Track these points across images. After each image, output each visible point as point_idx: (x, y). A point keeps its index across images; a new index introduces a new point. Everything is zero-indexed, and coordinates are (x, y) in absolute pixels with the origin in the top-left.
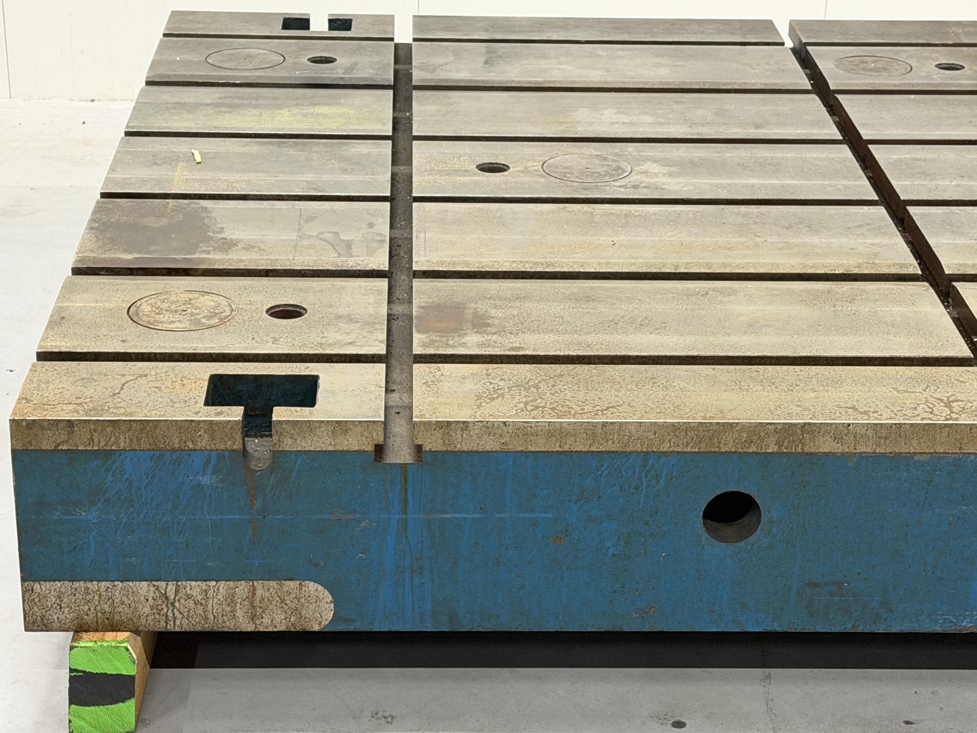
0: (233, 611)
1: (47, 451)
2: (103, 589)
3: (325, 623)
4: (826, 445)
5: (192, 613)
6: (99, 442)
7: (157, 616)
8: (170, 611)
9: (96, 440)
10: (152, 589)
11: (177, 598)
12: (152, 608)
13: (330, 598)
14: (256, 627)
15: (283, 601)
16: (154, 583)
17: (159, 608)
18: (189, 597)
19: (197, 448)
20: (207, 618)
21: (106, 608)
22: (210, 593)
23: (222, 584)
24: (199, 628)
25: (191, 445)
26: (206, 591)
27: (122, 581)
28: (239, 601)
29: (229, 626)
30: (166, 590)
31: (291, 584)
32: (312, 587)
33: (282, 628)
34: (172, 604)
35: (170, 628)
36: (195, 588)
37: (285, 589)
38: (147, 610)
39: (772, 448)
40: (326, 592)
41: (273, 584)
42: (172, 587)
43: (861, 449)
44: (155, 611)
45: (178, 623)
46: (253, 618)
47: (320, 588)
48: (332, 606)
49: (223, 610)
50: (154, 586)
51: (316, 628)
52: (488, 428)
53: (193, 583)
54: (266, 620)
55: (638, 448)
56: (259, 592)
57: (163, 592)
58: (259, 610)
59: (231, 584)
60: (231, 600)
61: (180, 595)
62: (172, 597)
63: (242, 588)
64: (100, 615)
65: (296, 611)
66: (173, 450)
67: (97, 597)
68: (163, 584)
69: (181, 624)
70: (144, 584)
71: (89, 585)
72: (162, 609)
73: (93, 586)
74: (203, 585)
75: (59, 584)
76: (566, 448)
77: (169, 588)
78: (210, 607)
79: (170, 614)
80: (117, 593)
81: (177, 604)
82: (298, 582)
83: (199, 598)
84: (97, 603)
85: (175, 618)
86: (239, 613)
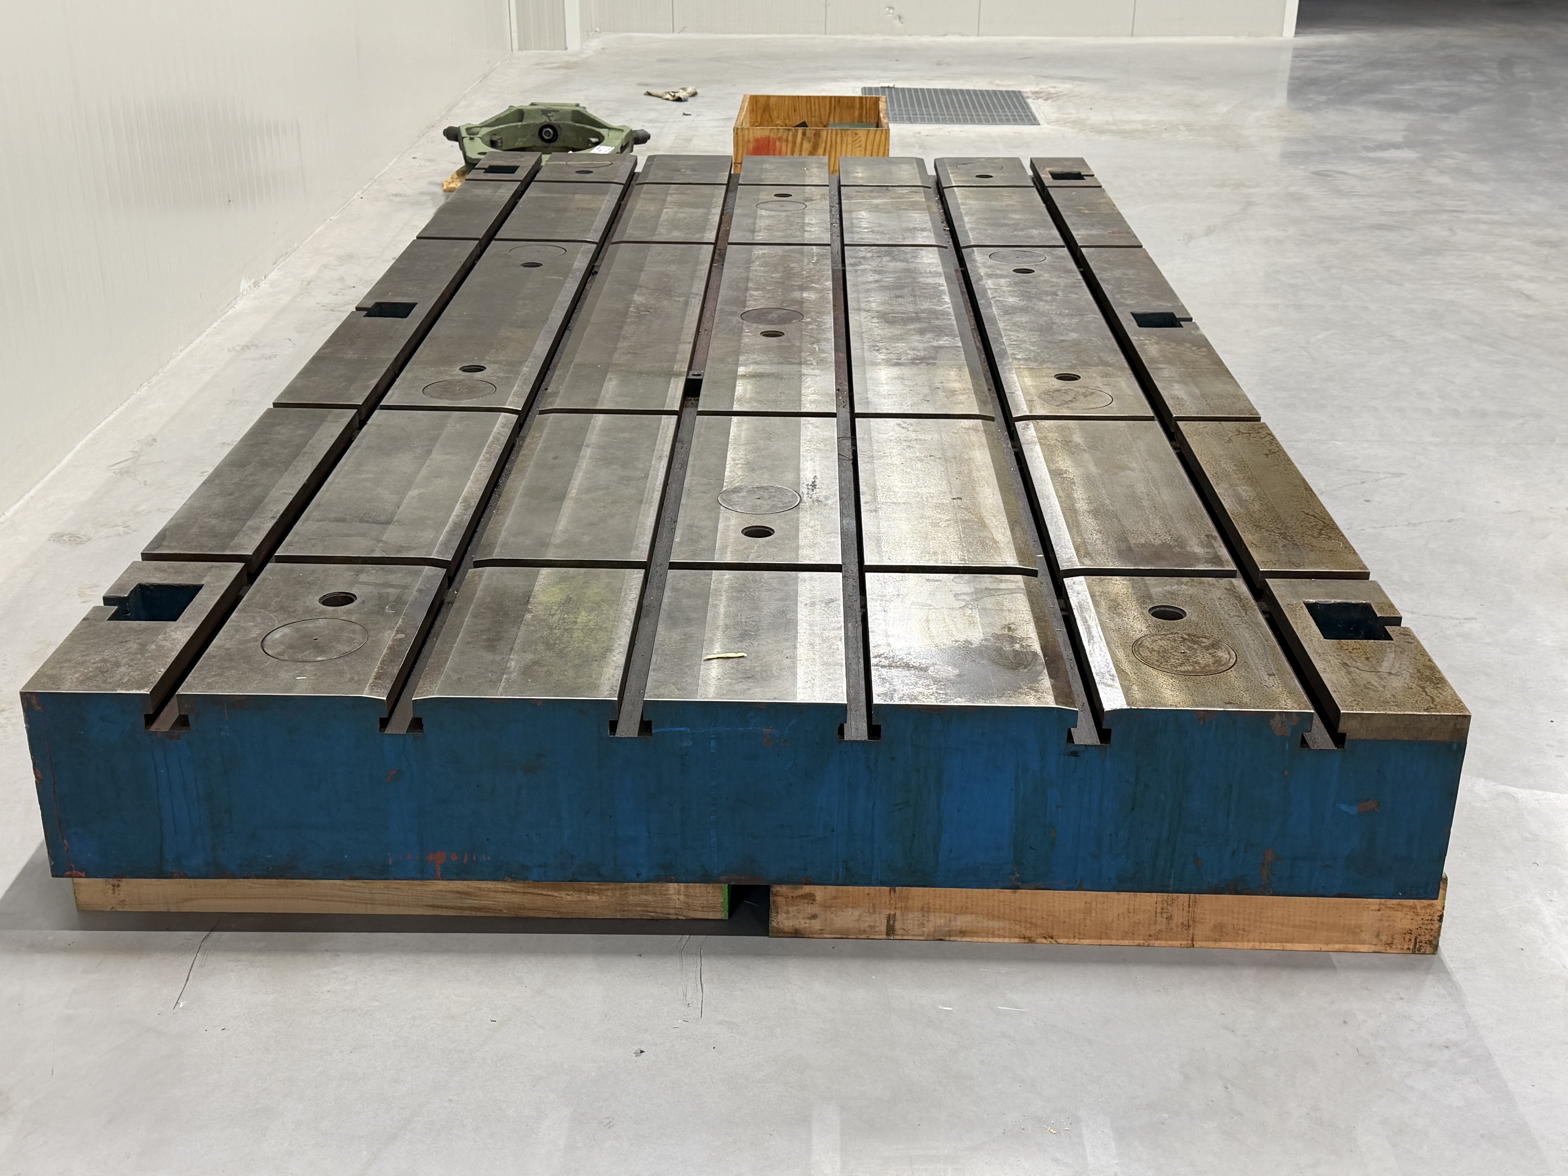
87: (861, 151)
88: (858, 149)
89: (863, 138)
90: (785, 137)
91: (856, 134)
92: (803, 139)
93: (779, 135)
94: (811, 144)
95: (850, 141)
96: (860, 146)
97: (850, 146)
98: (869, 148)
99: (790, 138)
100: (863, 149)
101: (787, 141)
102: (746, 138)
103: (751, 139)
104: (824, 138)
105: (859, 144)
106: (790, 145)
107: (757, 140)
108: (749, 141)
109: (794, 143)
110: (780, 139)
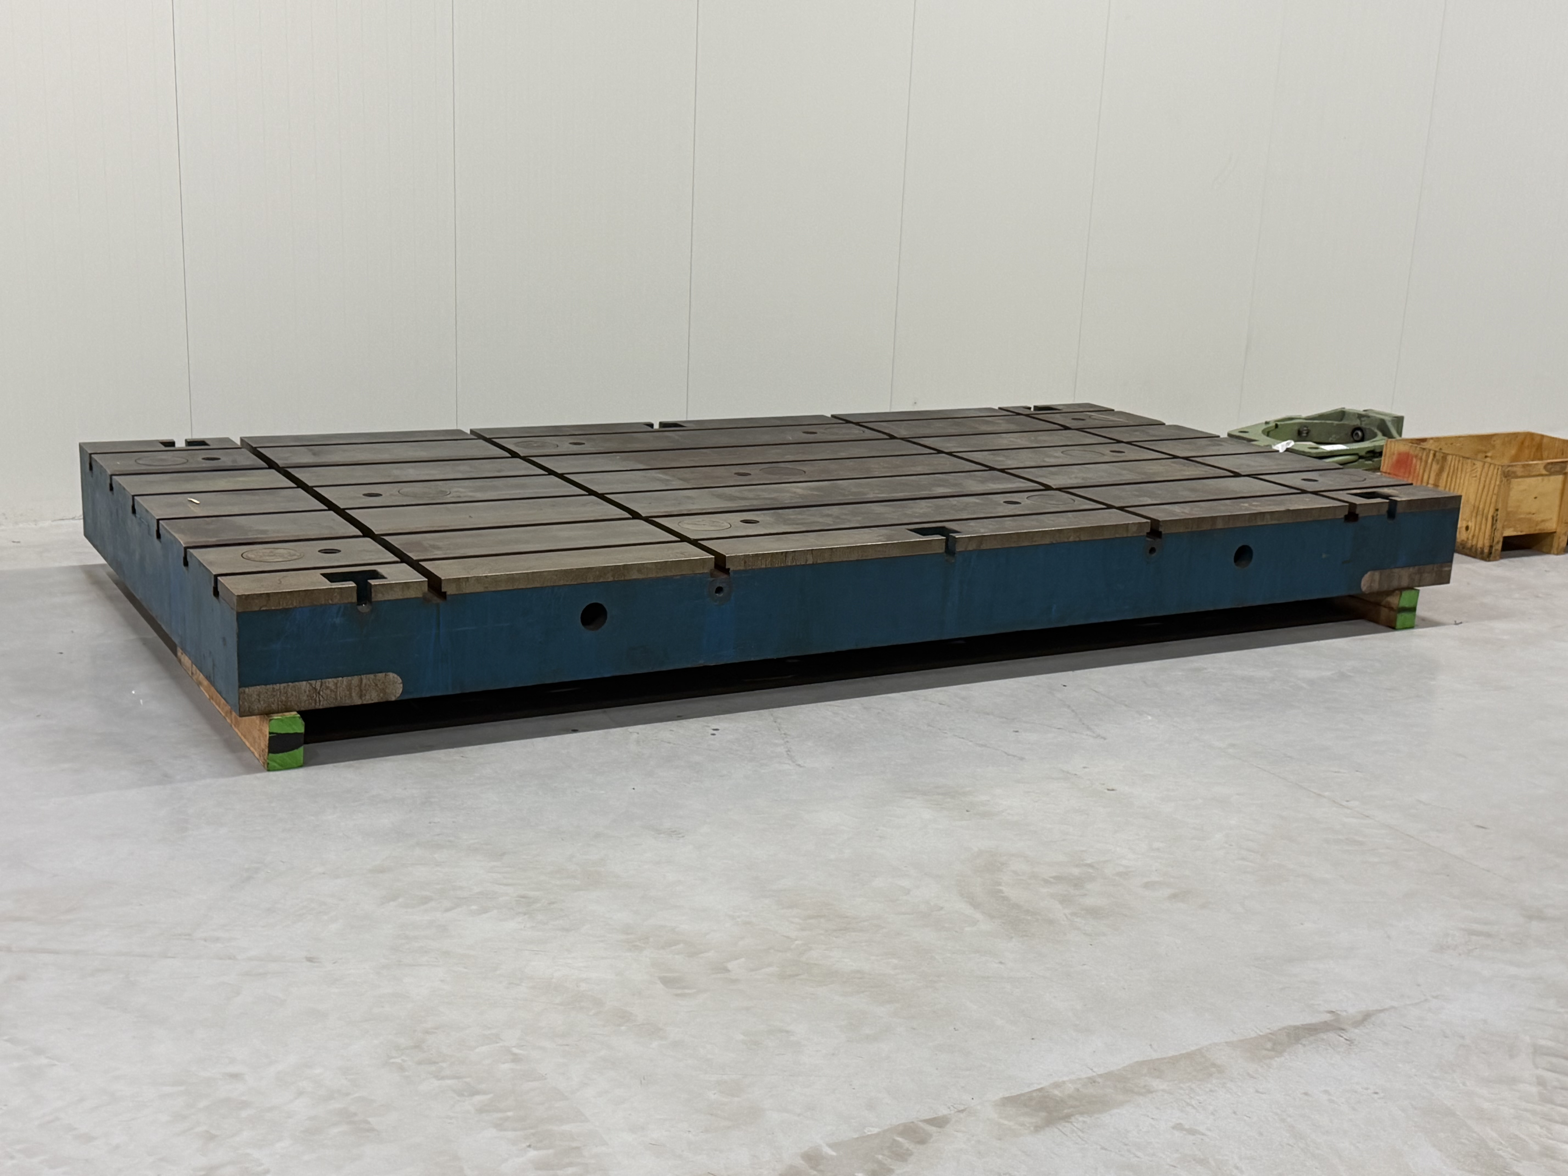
0: (350, 694)
1: (256, 611)
2: (282, 687)
3: (398, 695)
4: (635, 576)
5: (329, 696)
6: (283, 604)
7: (310, 701)
8: (318, 697)
9: (281, 603)
10: (308, 685)
11: (321, 689)
12: (308, 696)
13: (401, 681)
14: (362, 702)
15: (376, 685)
16: (309, 681)
17: (312, 696)
18: (327, 688)
19: (334, 603)
20: (337, 699)
21: (284, 698)
22: (339, 685)
23: (345, 679)
24: (332, 706)
25: (330, 602)
26: (336, 684)
27: (292, 682)
28: (353, 687)
29: (348, 702)
30: (315, 685)
31: (380, 675)
32: (392, 675)
33: (376, 701)
34: (319, 693)
35: (317, 707)
36: (330, 682)
37: (377, 678)
38: (305, 698)
39: (611, 579)
40: (399, 678)
41: (372, 676)
42: (319, 683)
43: (650, 576)
44: (309, 698)
45: (321, 703)
46: (361, 697)
47: (396, 676)
48: (401, 685)
49: (345, 693)
50: (309, 683)
51: (393, 699)
52: (478, 579)
53: (330, 680)
54: (368, 697)
55: (549, 584)
56: (364, 681)
57: (314, 686)
58: (364, 692)
59: (350, 678)
60: (349, 688)
61: (323, 687)
62: (319, 689)
63: (355, 680)
64: (280, 703)
65: (383, 691)
66: (321, 605)
67: (279, 693)
68: (313, 682)
69: (323, 704)
70: (304, 683)
71: (274, 686)
72: (313, 696)
73: (277, 686)
74: (335, 680)
75: (258, 687)
76: (515, 587)
77: (317, 683)
78: (338, 693)
79: (318, 699)
80: (289, 690)
81: (321, 693)
82: (384, 674)
83: (333, 688)
84: (279, 696)
85: (320, 701)
86: (354, 694)
87: (1476, 480)
88: (1475, 479)
89: (1479, 470)
90: (1420, 455)
91: (1474, 464)
92: (1433, 460)
93: (1416, 452)
94: (1438, 466)
95: (1469, 470)
96: (1476, 476)
97: (1468, 474)
98: (1483, 479)
99: (1424, 457)
100: (1478, 481)
101: (1421, 459)
102: (1392, 450)
103: (1396, 452)
104: (1449, 463)
105: (1474, 475)
106: (1423, 463)
107: (1399, 454)
108: (1394, 454)
109: (1426, 462)
110: (1416, 456)
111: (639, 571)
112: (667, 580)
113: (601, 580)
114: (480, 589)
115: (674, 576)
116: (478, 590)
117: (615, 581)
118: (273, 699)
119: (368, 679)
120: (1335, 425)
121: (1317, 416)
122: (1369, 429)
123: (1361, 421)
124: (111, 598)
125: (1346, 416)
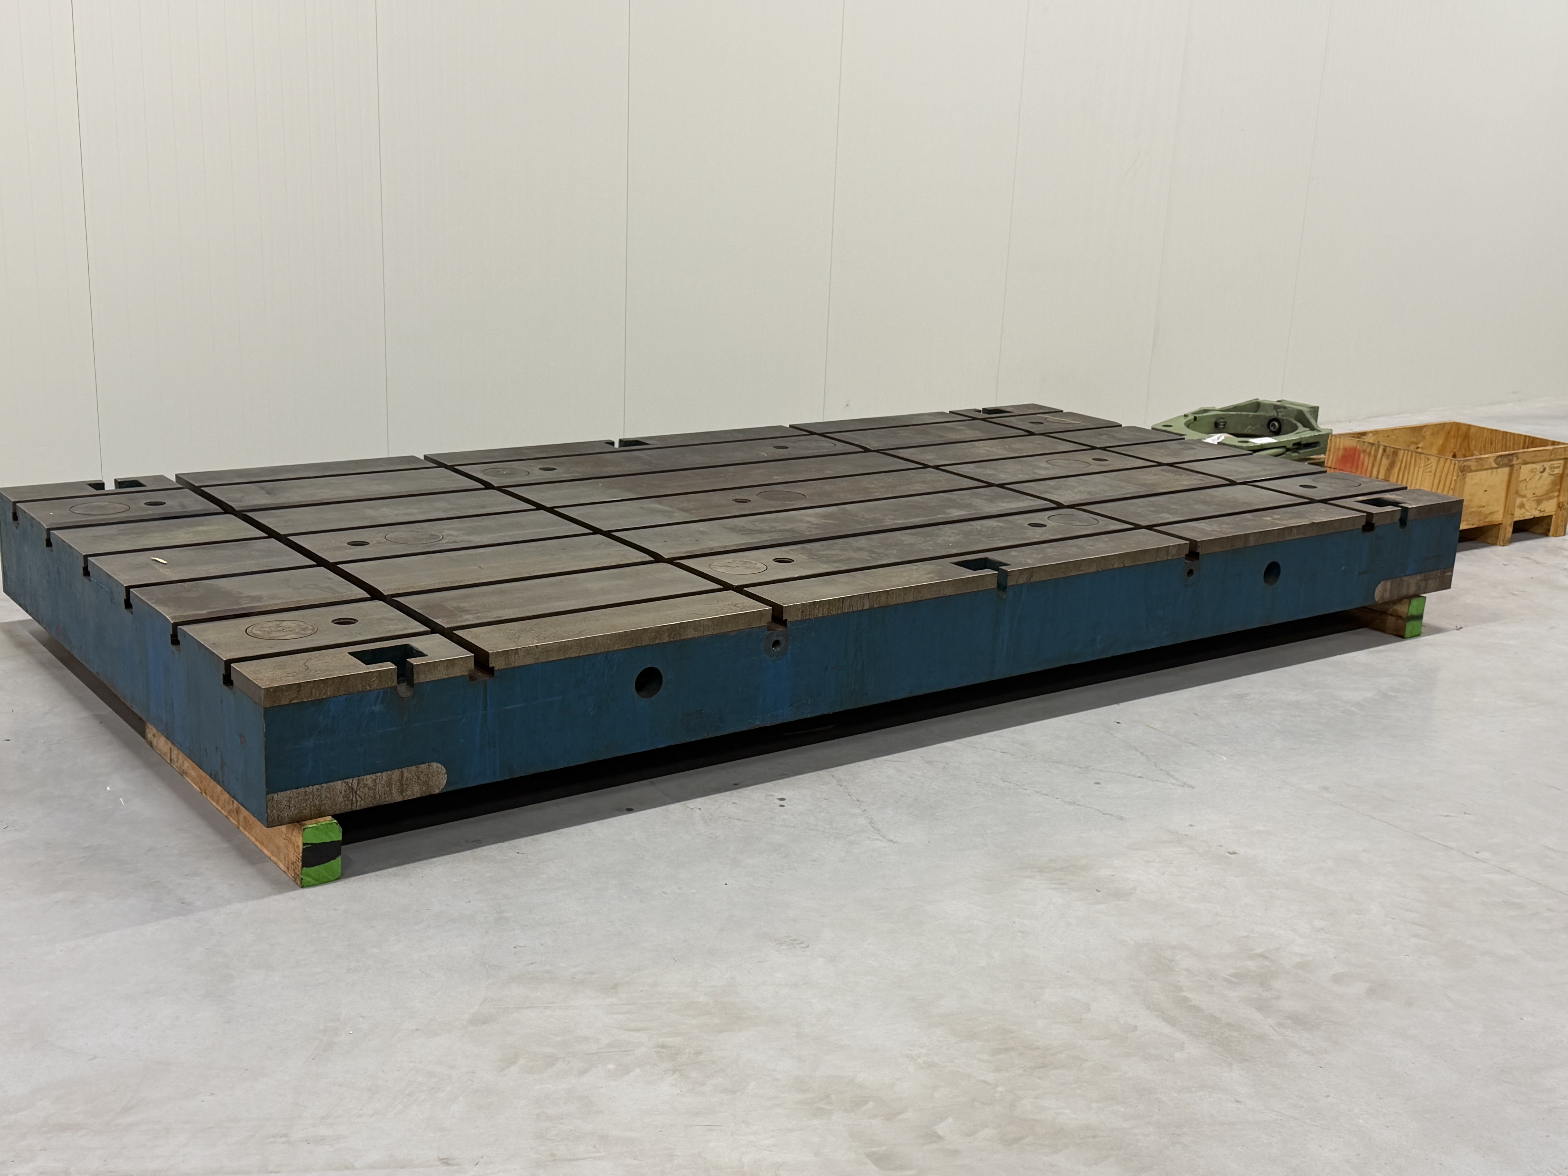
0: (391, 790)
1: (286, 705)
2: (315, 790)
3: (442, 787)
4: (691, 634)
5: (367, 796)
6: (316, 694)
7: (347, 802)
8: (354, 797)
9: (314, 694)
10: (344, 784)
11: (358, 788)
12: (344, 797)
13: (445, 771)
14: (403, 798)
15: (418, 778)
16: (345, 780)
17: (348, 796)
18: (365, 785)
19: (372, 689)
20: (375, 798)
21: (317, 802)
22: (378, 781)
23: (384, 774)
24: (370, 805)
25: (368, 688)
26: (375, 780)
27: (326, 783)
28: (394, 783)
29: (388, 800)
30: (352, 784)
31: (423, 766)
32: (435, 765)
33: (418, 795)
34: (356, 793)
35: (354, 808)
36: (369, 779)
37: (420, 769)
38: (341, 799)
39: (666, 640)
40: (443, 768)
41: (414, 768)
42: (355, 781)
43: (707, 633)
44: (345, 799)
45: (358, 804)
46: (401, 793)
47: (440, 765)
48: (446, 775)
49: (385, 790)
50: (345, 782)
51: (437, 791)
52: (528, 651)
53: (368, 776)
54: (409, 793)
55: (603, 650)
56: (405, 775)
57: (350, 785)
58: (405, 786)
59: (389, 773)
60: (389, 784)
61: (360, 785)
62: (356, 787)
63: (396, 774)
64: (313, 808)
65: (426, 783)
66: (358, 692)
67: (311, 797)
68: (350, 780)
69: (360, 805)
70: (340, 782)
71: (307, 789)
72: (350, 797)
73: (309, 789)
74: (373, 776)
75: (288, 792)
76: (567, 656)
77: (354, 782)
78: (377, 790)
79: (354, 799)
80: (323, 792)
81: (358, 792)
82: (427, 764)
83: (371, 785)
84: (311, 800)
85: (357, 801)
86: (394, 791)
87: (1430, 476)
88: (1429, 474)
89: (1434, 465)
90: (1368, 450)
91: (1428, 459)
92: (1382, 455)
93: (1364, 447)
94: (1389, 461)
95: (1422, 465)
96: (1430, 472)
97: (1421, 469)
98: (1438, 475)
99: (1372, 453)
100: (1433, 476)
101: (1369, 454)
102: (1337, 446)
103: (1341, 447)
104: (1401, 458)
105: (1429, 470)
106: (1371, 459)
107: (1345, 449)
108: (1339, 449)
109: (1375, 457)
110: (1364, 451)
111: (696, 629)
112: (722, 637)
113: (657, 641)
114: (529, 661)
115: (730, 632)
116: (528, 663)
117: (671, 642)
118: (305, 804)
119: (409, 772)
120: (1250, 416)
121: (1232, 407)
122: (1286, 420)
123: (1278, 412)
124: (43, 664)
125: (1261, 406)
